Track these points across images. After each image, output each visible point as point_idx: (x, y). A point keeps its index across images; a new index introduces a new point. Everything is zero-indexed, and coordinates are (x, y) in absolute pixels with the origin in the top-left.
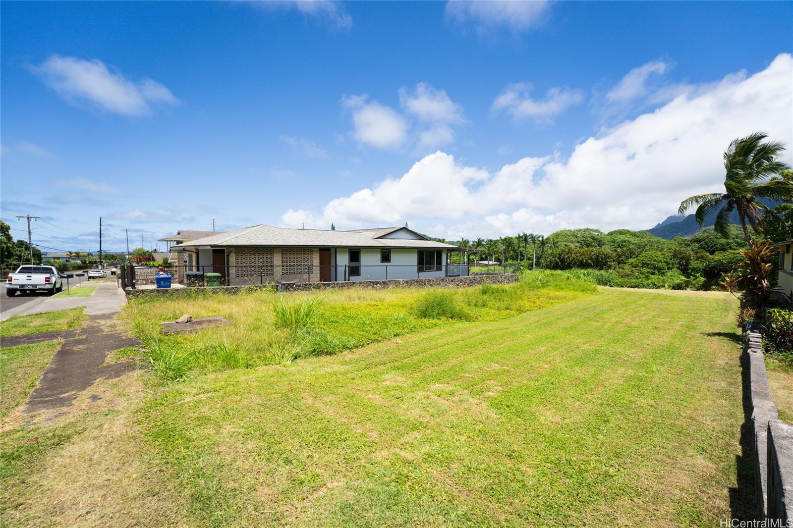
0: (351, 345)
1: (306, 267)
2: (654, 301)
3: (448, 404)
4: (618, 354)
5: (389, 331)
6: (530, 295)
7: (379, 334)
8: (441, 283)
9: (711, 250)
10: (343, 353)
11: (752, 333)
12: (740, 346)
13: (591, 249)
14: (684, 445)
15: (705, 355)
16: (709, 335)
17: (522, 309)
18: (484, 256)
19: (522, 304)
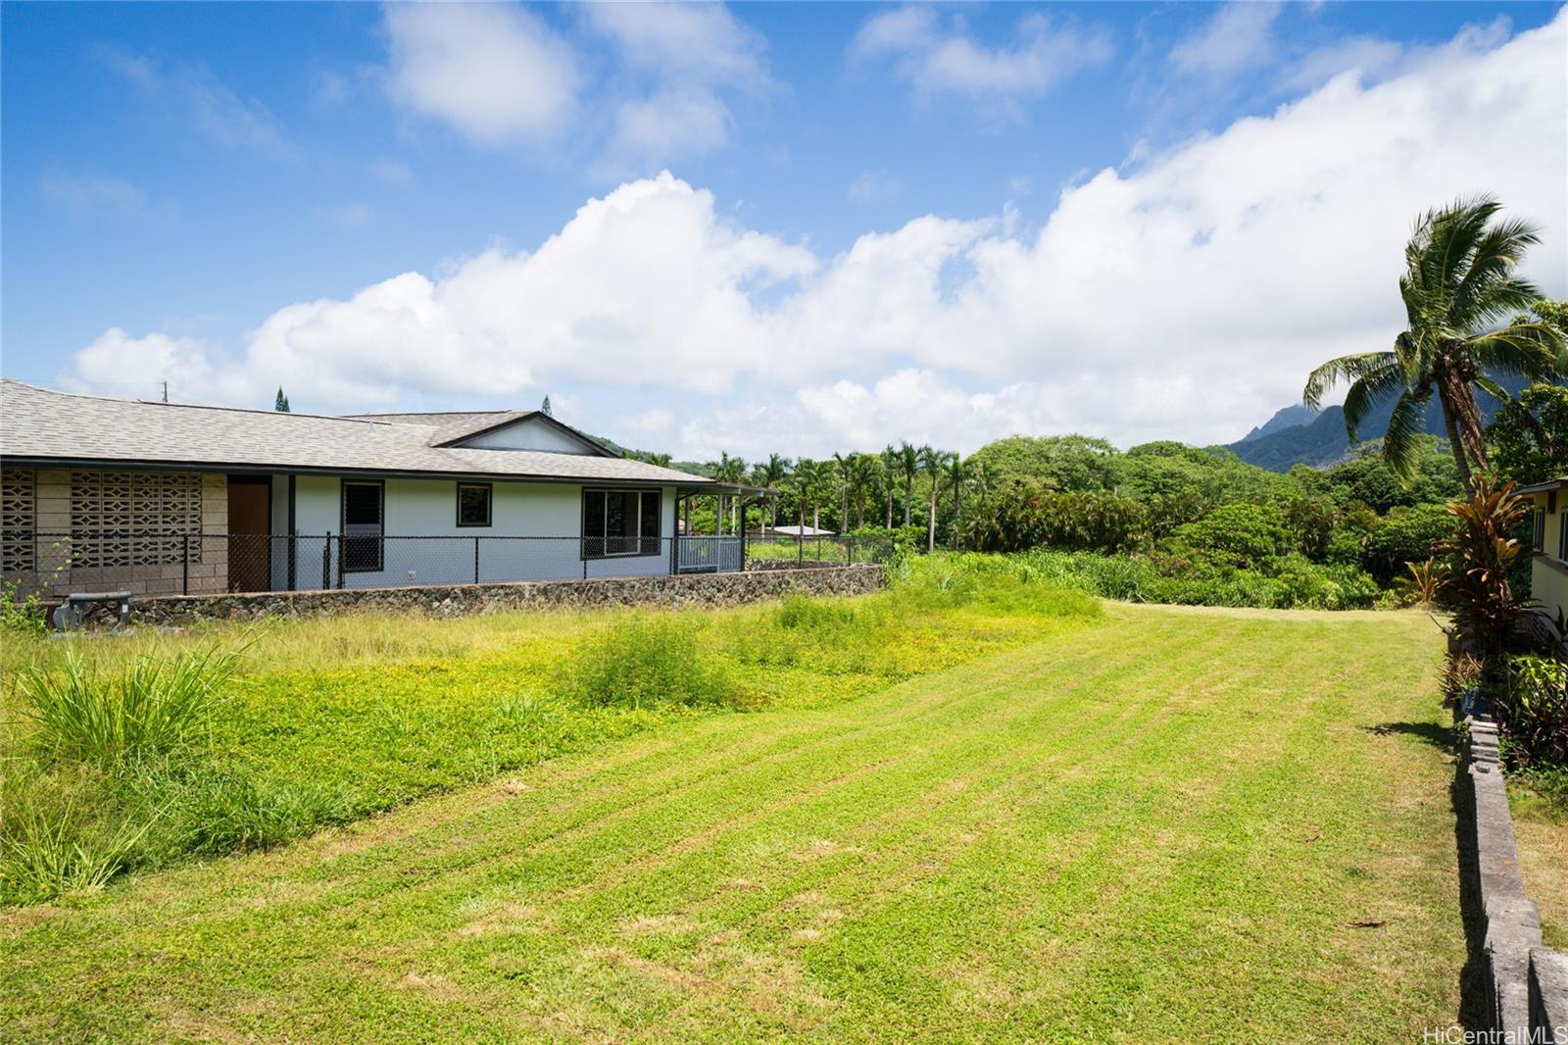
0: (344, 809)
1: (174, 539)
2: (1244, 639)
3: (678, 979)
4: (1157, 792)
5: (483, 753)
6: (921, 627)
7: (449, 767)
8: (657, 593)
9: (1379, 502)
10: (316, 839)
11: (1477, 723)
12: (1450, 758)
13: (1084, 494)
14: (1329, 1038)
15: (1370, 784)
16: (1379, 730)
17: (899, 670)
18: (787, 512)
19: (899, 656)
